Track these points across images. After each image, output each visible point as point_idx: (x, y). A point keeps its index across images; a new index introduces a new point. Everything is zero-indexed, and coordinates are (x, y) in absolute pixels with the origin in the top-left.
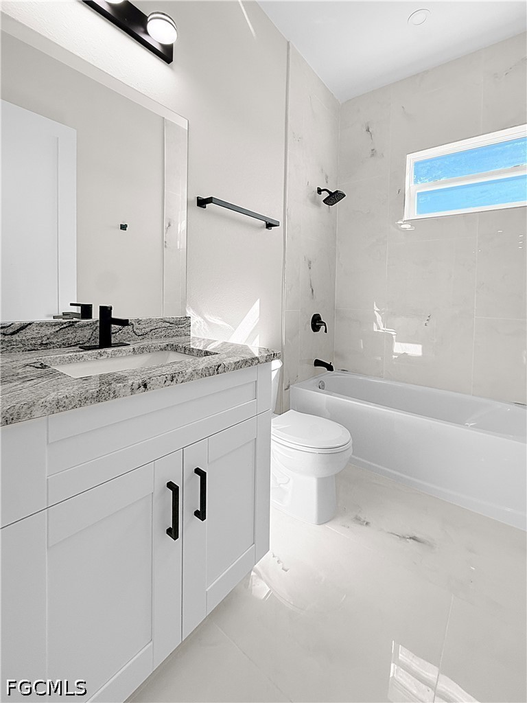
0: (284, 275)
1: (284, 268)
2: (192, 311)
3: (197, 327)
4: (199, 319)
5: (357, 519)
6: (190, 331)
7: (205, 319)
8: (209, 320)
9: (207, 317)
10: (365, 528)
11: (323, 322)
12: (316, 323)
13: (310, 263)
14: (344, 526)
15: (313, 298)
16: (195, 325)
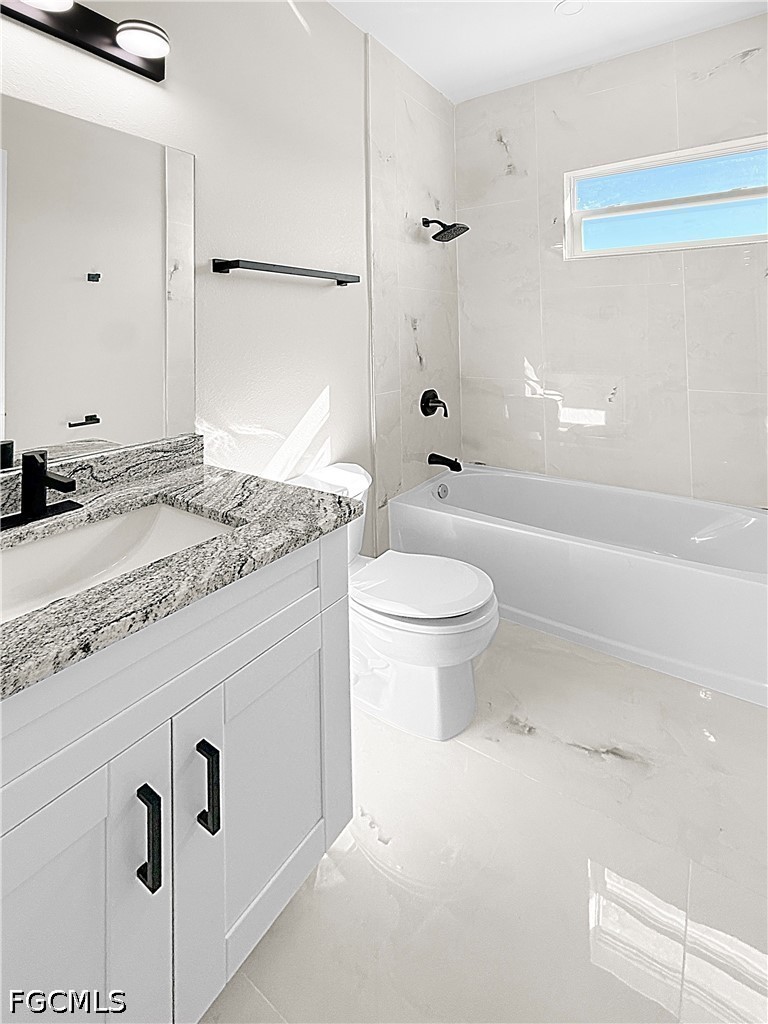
0: (371, 345)
1: (371, 335)
2: (205, 424)
3: (216, 446)
4: (220, 433)
5: (513, 722)
6: (202, 456)
7: (230, 432)
8: (239, 432)
9: (233, 427)
10: (527, 739)
11: (440, 402)
12: (429, 403)
13: (415, 321)
14: (490, 739)
15: (422, 370)
16: (211, 445)
